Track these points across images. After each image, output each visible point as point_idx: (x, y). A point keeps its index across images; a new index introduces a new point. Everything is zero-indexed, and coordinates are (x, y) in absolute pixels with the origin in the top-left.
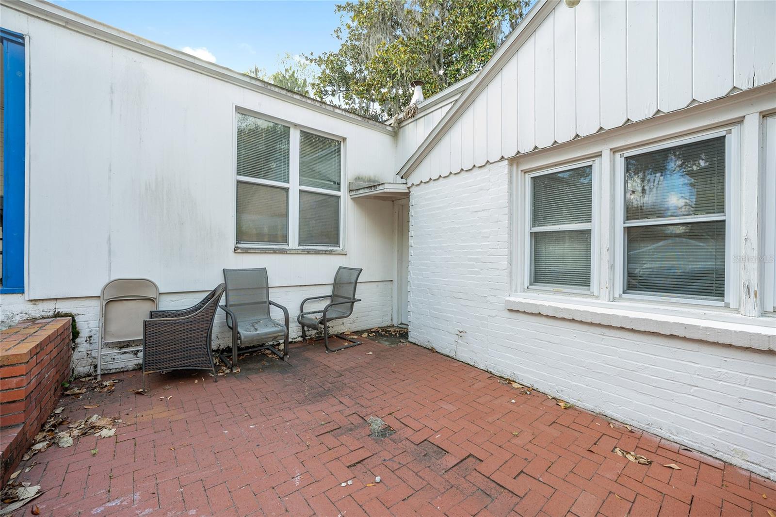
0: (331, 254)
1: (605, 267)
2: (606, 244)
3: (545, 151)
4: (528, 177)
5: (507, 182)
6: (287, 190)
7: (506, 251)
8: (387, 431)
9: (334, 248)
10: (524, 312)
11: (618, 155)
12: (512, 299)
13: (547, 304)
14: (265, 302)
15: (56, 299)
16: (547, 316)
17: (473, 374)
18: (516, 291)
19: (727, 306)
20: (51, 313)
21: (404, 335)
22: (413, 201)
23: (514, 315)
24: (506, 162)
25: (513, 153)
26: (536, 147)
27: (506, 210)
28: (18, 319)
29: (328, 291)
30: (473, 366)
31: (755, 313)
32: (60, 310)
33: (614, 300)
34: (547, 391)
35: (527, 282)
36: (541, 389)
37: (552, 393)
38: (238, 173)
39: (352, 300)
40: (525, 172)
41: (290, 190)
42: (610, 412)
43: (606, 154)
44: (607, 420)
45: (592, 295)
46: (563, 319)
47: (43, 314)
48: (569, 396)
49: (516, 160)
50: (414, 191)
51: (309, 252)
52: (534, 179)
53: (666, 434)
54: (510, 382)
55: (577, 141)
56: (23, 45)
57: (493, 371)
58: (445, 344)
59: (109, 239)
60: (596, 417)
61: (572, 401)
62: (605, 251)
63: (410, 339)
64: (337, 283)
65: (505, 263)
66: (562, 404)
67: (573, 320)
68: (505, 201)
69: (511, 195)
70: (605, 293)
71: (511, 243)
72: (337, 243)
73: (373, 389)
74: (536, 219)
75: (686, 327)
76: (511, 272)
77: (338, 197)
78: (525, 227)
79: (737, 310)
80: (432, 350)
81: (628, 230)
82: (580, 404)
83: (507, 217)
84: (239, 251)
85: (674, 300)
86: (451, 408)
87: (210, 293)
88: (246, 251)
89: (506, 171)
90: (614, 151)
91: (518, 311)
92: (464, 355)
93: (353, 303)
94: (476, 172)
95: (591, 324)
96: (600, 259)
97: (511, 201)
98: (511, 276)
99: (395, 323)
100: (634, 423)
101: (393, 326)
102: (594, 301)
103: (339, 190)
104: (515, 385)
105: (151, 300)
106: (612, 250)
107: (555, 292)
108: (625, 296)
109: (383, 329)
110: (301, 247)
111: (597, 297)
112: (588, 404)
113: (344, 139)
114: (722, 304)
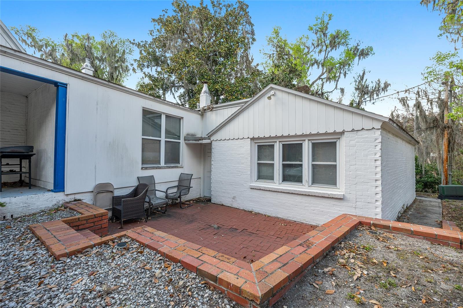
0: (177, 168)
1: (278, 175)
2: (278, 168)
3: (261, 138)
4: (256, 145)
5: (250, 146)
6: (160, 141)
7: (250, 169)
8: (219, 227)
9: (178, 165)
10: (256, 189)
11: (281, 143)
12: (252, 184)
13: (262, 186)
14: (154, 190)
15: (75, 194)
16: (262, 190)
17: (239, 211)
18: (253, 182)
19: (303, 185)
20: (73, 200)
21: (210, 200)
22: (213, 146)
23: (252, 190)
24: (250, 139)
25: (252, 137)
26: (259, 137)
27: (250, 155)
28: (61, 202)
29: (176, 184)
30: (239, 209)
31: (307, 186)
32: (76, 198)
33: (280, 184)
34: (262, 213)
35: (256, 179)
36: (261, 213)
37: (264, 214)
38: (143, 135)
39: (189, 187)
40: (256, 143)
41: (162, 141)
42: (279, 216)
43: (278, 142)
44: (278, 218)
45: (274, 183)
46: (267, 190)
47: (70, 200)
48: (268, 214)
49: (253, 139)
50: (213, 142)
51: (169, 167)
52: (258, 146)
53: (291, 219)
54: (251, 212)
55: (270, 138)
56: (66, 88)
57: (246, 210)
58: (227, 202)
59: (95, 167)
60: (275, 218)
61: (269, 215)
62: (277, 170)
63: (212, 202)
64: (180, 180)
65: (249, 173)
66: (267, 216)
67: (269, 191)
68: (249, 152)
69: (251, 150)
70: (277, 182)
71: (251, 166)
72: (178, 162)
73: (208, 218)
74: (259, 159)
75: (295, 190)
76: (251, 175)
77: (180, 143)
78: (256, 161)
79: (305, 186)
80: (222, 205)
81: (283, 164)
82: (271, 215)
83: (250, 157)
84: (144, 169)
85: (293, 184)
86: (235, 220)
87: (135, 187)
88: (146, 168)
89: (250, 142)
90: (280, 142)
91: (254, 189)
92: (235, 205)
93: (189, 189)
94: (239, 140)
95: (274, 191)
96: (276, 172)
97: (251, 152)
98: (251, 177)
99: (202, 196)
100: (285, 218)
101: (201, 198)
102: (275, 184)
103: (179, 139)
104: (253, 213)
105: (112, 192)
106: (279, 170)
107: (264, 182)
108: (282, 183)
109: (198, 199)
110: (166, 165)
111: (276, 183)
112: (274, 215)
113: (182, 118)
114: (302, 184)
